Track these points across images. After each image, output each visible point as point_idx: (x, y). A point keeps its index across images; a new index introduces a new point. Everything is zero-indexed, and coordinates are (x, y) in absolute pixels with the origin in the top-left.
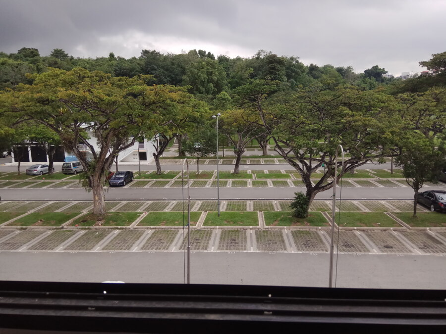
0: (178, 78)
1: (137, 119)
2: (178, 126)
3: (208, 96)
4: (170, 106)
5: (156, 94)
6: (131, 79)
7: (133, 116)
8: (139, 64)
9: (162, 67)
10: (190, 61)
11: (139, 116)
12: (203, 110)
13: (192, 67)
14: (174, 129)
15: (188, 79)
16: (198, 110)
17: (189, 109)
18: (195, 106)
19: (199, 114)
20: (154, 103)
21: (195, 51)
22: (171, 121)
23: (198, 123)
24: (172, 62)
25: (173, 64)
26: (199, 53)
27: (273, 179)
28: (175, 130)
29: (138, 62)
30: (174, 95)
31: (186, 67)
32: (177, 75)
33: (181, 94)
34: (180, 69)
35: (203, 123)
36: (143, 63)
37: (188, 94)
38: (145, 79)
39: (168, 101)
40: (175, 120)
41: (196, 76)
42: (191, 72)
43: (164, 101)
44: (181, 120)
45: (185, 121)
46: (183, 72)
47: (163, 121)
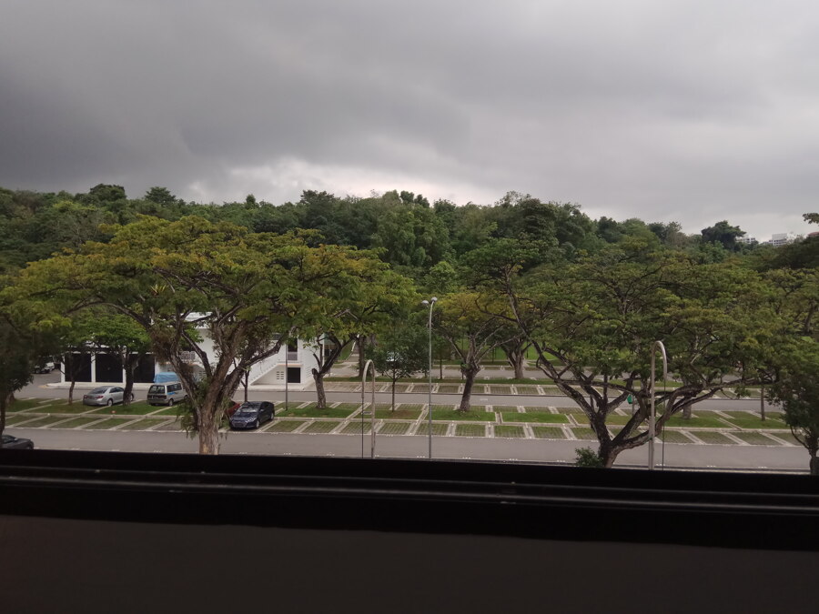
0: (364, 238)
1: (287, 305)
2: (360, 319)
3: (416, 269)
4: (347, 282)
5: (324, 260)
6: (281, 237)
7: (281, 299)
8: (296, 214)
9: (337, 220)
10: (386, 209)
11: (291, 298)
12: (405, 291)
13: (388, 220)
14: (353, 324)
15: (381, 240)
16: (397, 291)
17: (379, 289)
18: (391, 284)
19: (397, 298)
20: (319, 276)
21: (395, 192)
22: (347, 311)
23: (396, 315)
24: (353, 211)
25: (356, 214)
26: (402, 196)
27: (534, 424)
28: (355, 326)
29: (295, 210)
30: (354, 264)
31: (379, 220)
32: (362, 233)
33: (367, 263)
34: (367, 223)
35: (405, 317)
36: (303, 212)
37: (379, 263)
38: (305, 237)
39: (344, 274)
40: (354, 309)
41: (395, 235)
42: (387, 228)
43: (336, 273)
44: (366, 310)
45: (374, 311)
46: (374, 227)
47: (333, 310)
